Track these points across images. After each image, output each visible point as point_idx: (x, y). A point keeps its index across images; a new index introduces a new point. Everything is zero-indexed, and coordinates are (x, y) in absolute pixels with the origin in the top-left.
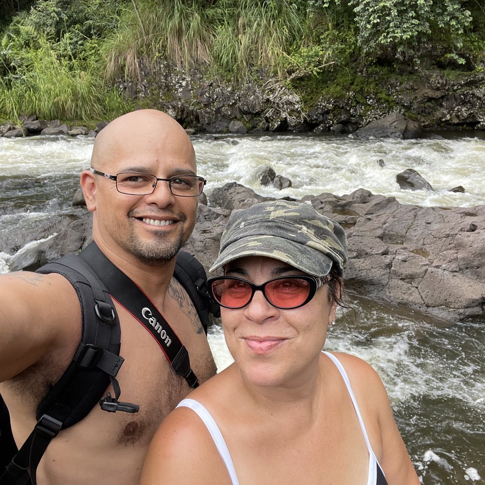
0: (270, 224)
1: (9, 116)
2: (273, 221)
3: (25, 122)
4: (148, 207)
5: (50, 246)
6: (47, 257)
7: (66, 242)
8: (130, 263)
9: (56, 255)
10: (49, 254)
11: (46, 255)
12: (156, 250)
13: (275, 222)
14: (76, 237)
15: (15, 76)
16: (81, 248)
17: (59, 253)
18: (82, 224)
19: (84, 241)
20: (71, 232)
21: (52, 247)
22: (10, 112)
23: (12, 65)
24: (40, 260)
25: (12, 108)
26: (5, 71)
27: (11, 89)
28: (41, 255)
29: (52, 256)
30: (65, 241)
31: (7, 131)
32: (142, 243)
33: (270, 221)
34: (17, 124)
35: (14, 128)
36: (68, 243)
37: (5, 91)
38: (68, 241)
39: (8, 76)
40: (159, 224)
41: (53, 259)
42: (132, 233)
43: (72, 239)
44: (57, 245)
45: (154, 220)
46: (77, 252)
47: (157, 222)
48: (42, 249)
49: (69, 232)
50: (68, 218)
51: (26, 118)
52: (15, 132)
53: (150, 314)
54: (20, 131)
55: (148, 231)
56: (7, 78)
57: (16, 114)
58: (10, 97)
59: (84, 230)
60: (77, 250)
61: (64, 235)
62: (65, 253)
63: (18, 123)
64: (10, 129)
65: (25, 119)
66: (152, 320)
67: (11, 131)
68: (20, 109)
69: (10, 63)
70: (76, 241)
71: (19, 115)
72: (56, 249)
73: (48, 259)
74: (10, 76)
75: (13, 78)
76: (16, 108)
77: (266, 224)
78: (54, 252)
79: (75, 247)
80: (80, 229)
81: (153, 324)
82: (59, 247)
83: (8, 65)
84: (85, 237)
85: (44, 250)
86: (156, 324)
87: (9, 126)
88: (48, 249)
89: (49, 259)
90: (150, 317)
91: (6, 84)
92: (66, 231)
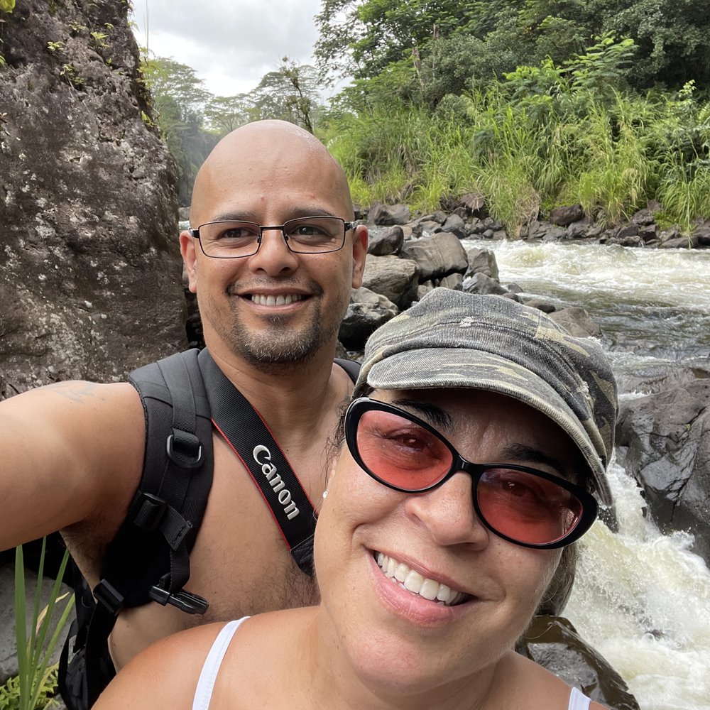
0: (533, 347)
1: (678, 220)
2: (541, 345)
3: (699, 228)
4: (254, 276)
5: (644, 406)
6: (633, 421)
7: (671, 407)
8: (241, 371)
9: (647, 421)
10: (638, 417)
11: (633, 417)
12: (270, 346)
13: (544, 347)
14: (688, 404)
15: (704, 162)
16: (691, 422)
17: (653, 421)
18: (706, 387)
19: (699, 414)
20: (683, 394)
21: (645, 408)
22: (681, 213)
23: (703, 146)
24: (623, 423)
25: (686, 207)
26: (691, 156)
27: (692, 180)
28: (627, 416)
29: (641, 422)
30: (670, 405)
31: (669, 239)
32: (249, 336)
33: (535, 342)
34: (686, 230)
35: (679, 236)
36: (672, 410)
37: (683, 183)
38: (673, 407)
39: (693, 162)
40: (274, 302)
41: (641, 426)
42: (236, 321)
43: (681, 405)
44: (654, 408)
45: (266, 296)
46: (683, 427)
47: (270, 300)
48: (631, 407)
49: (681, 394)
50: (691, 373)
51: (703, 222)
52: (679, 241)
53: (269, 458)
54: (686, 240)
55: (257, 316)
56: (691, 164)
57: (688, 216)
58: (687, 191)
59: (707, 397)
60: (682, 424)
61: (671, 396)
62: (663, 423)
63: (688, 228)
64: (673, 237)
65: (700, 223)
66: (269, 468)
67: (673, 240)
68: (697, 209)
69: (703, 143)
70: (687, 410)
71: (693, 217)
72: (651, 412)
73: (633, 424)
74: (695, 162)
75: (700, 164)
76: (690, 208)
77: (525, 343)
78: (646, 416)
79: (681, 418)
80: (700, 394)
81: (268, 476)
82: (657, 411)
83: (698, 146)
84: (704, 408)
85: (633, 410)
86: (275, 476)
87: (672, 233)
88: (638, 409)
89: (636, 424)
90: (267, 462)
91: (688, 174)
92: (676, 390)
